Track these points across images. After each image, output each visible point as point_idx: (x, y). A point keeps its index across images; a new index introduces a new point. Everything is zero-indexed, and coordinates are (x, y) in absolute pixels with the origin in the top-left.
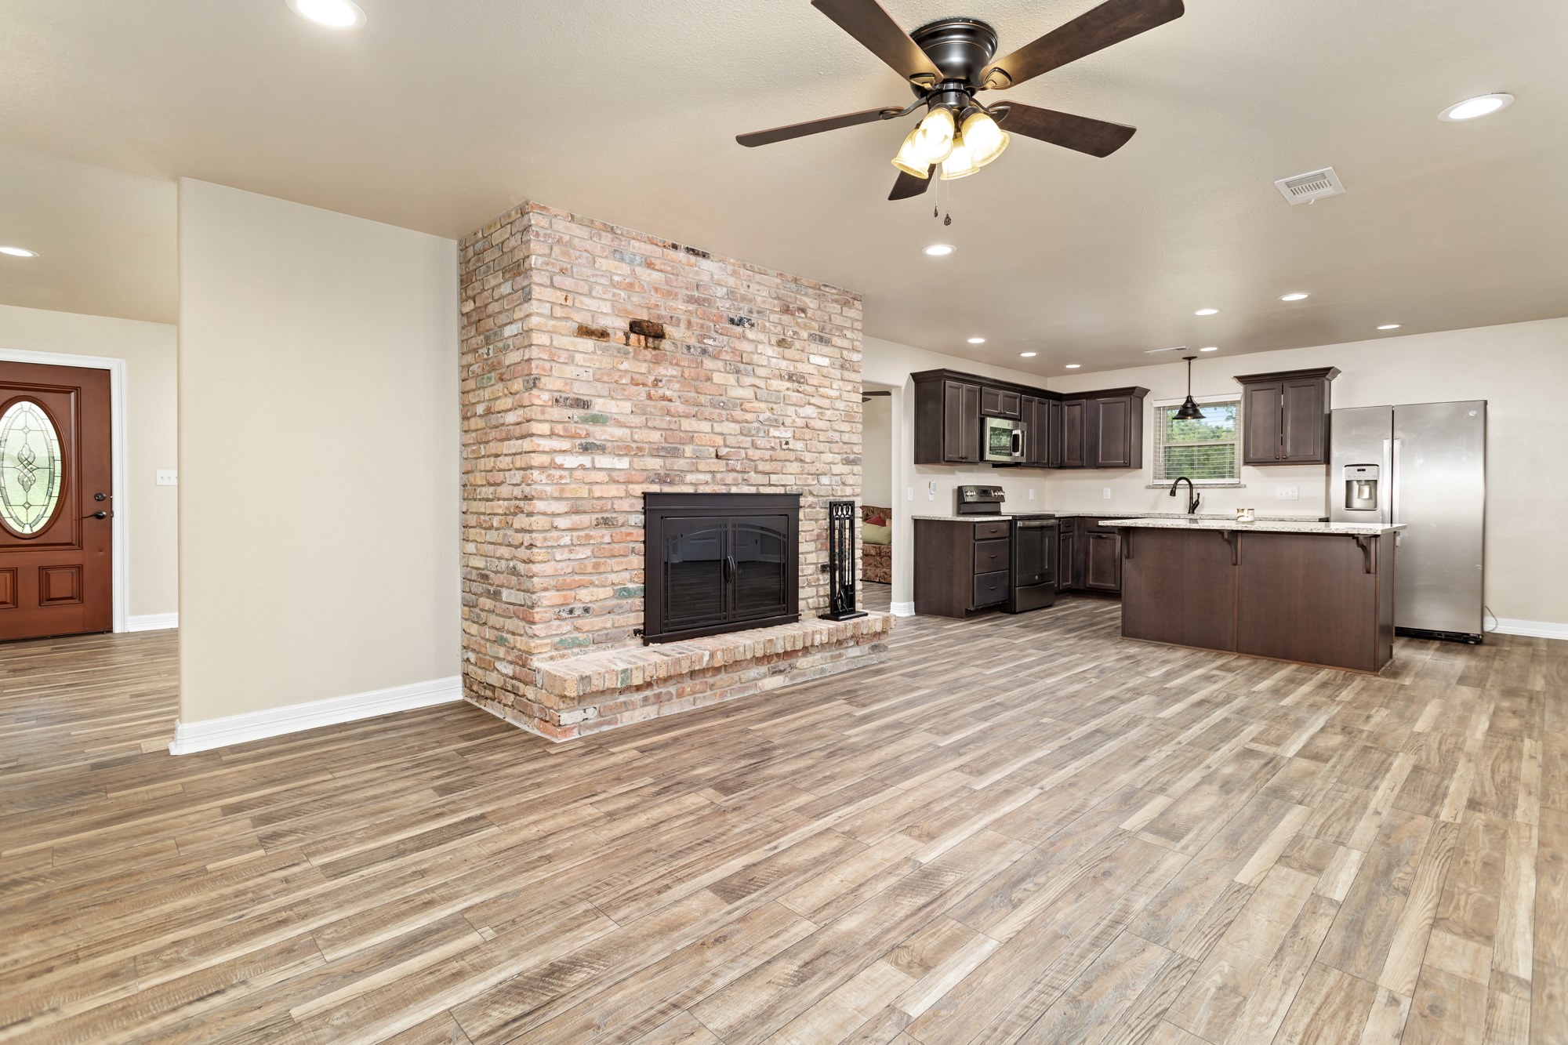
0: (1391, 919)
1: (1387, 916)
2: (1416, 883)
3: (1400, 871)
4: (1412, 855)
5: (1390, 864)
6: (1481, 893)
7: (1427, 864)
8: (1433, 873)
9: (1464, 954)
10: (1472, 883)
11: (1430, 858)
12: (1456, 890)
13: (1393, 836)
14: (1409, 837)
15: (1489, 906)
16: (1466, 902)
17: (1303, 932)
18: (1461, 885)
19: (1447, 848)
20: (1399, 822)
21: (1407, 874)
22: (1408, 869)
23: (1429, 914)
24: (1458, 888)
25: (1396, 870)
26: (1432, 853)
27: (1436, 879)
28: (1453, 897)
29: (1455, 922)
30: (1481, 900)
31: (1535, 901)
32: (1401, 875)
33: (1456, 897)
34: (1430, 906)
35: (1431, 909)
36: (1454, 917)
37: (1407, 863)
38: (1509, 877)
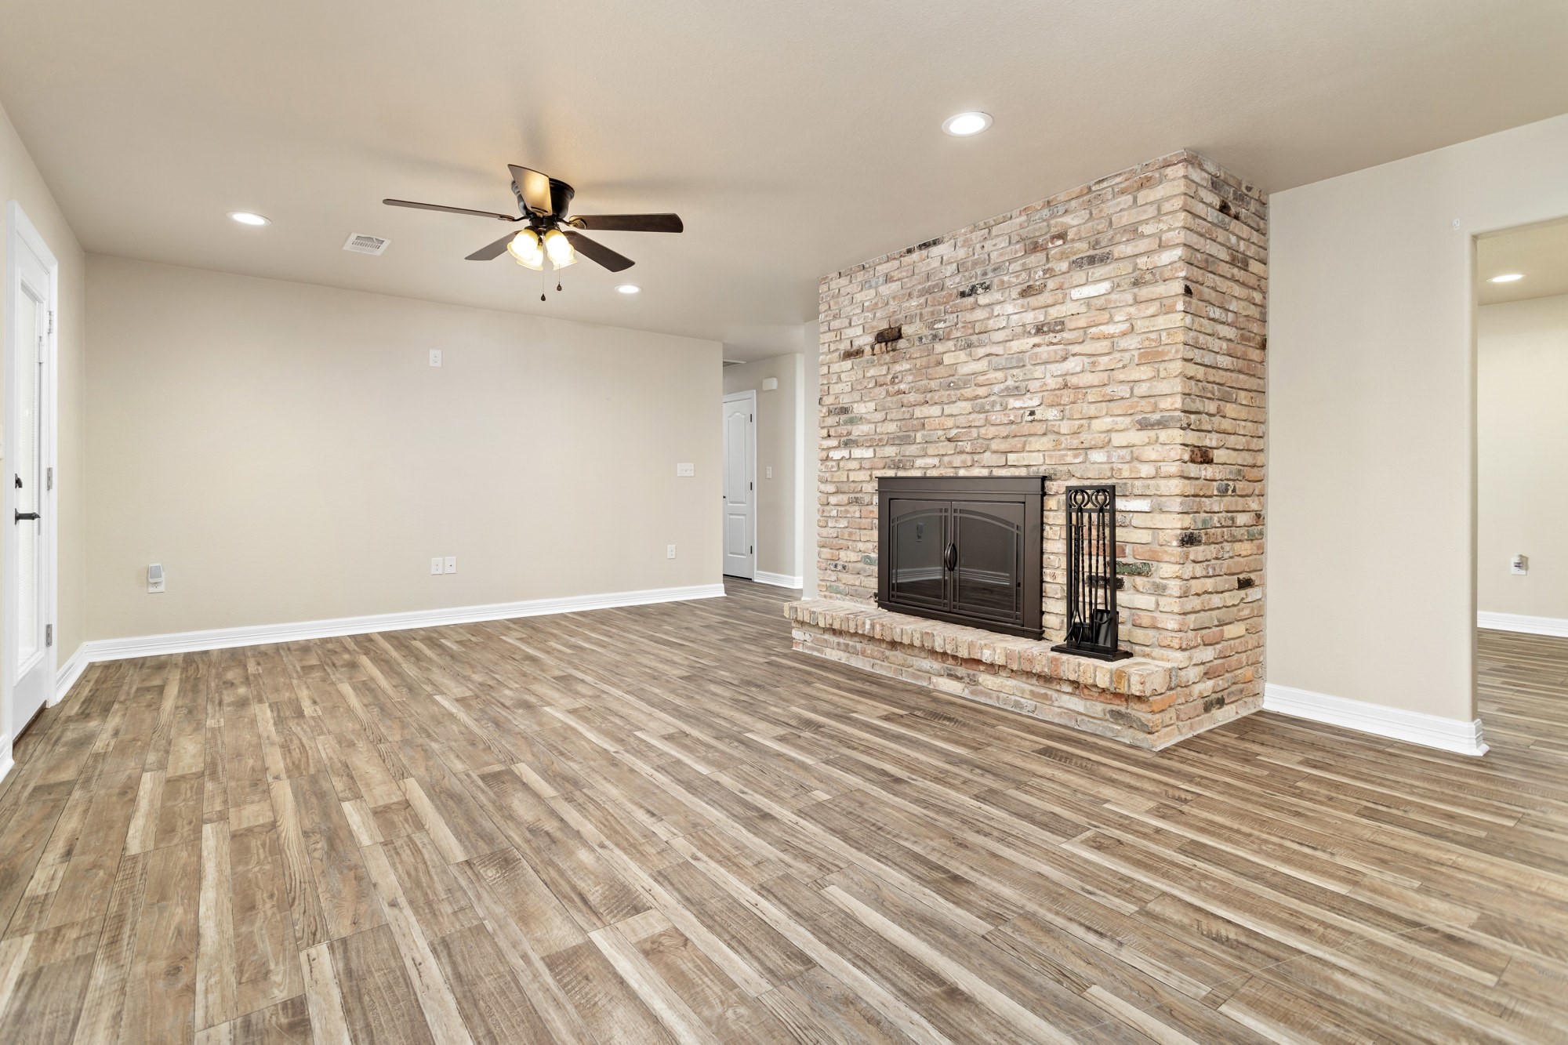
0: (303, 812)
1: (307, 812)
2: (303, 846)
3: (322, 848)
4: (323, 872)
5: (334, 850)
6: (249, 871)
7: (305, 870)
8: (295, 864)
9: (248, 818)
10: (259, 875)
11: (307, 879)
12: (270, 860)
13: (354, 882)
14: (340, 892)
15: (239, 862)
16: (258, 855)
17: (345, 778)
18: (267, 867)
19: (297, 902)
20: (363, 908)
21: (315, 850)
22: (316, 855)
23: (281, 828)
24: (269, 863)
25: (326, 847)
26: (307, 885)
27: (290, 859)
28: (270, 852)
29: (261, 833)
30: (247, 863)
31: (199, 889)
32: (319, 846)
33: (268, 854)
34: (283, 834)
35: (282, 832)
36: (263, 837)
37: (321, 860)
38: (228, 905)
